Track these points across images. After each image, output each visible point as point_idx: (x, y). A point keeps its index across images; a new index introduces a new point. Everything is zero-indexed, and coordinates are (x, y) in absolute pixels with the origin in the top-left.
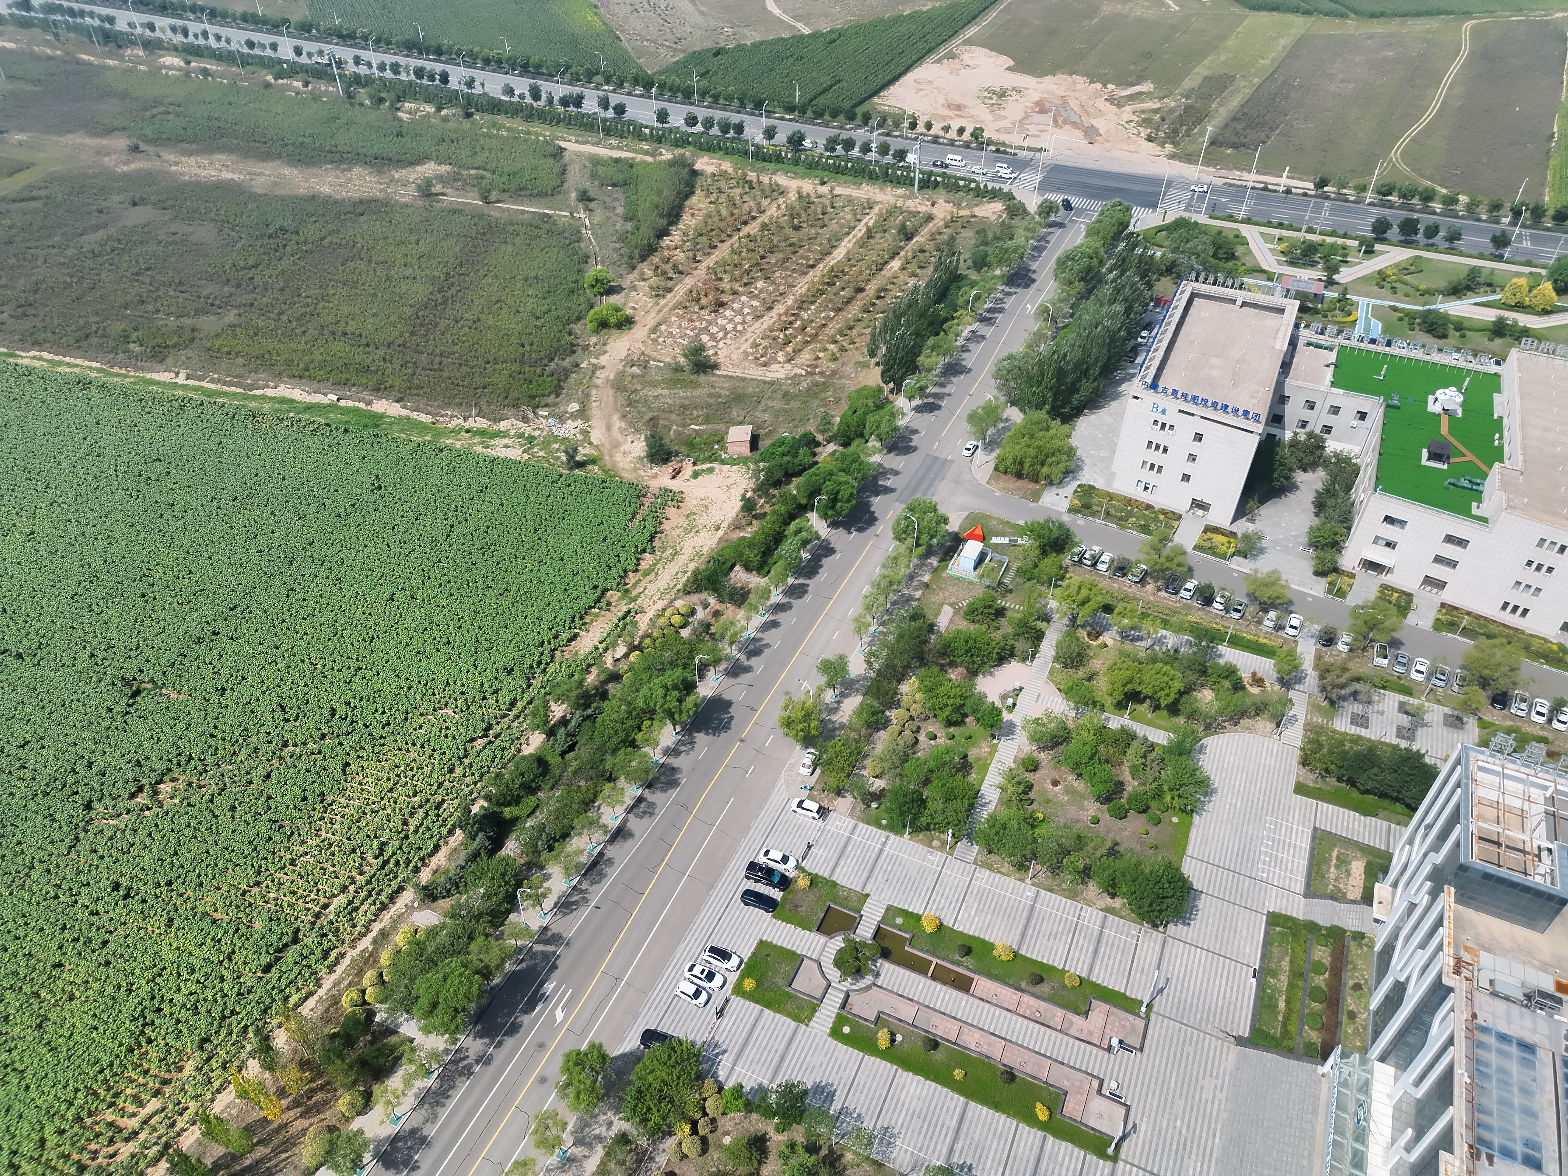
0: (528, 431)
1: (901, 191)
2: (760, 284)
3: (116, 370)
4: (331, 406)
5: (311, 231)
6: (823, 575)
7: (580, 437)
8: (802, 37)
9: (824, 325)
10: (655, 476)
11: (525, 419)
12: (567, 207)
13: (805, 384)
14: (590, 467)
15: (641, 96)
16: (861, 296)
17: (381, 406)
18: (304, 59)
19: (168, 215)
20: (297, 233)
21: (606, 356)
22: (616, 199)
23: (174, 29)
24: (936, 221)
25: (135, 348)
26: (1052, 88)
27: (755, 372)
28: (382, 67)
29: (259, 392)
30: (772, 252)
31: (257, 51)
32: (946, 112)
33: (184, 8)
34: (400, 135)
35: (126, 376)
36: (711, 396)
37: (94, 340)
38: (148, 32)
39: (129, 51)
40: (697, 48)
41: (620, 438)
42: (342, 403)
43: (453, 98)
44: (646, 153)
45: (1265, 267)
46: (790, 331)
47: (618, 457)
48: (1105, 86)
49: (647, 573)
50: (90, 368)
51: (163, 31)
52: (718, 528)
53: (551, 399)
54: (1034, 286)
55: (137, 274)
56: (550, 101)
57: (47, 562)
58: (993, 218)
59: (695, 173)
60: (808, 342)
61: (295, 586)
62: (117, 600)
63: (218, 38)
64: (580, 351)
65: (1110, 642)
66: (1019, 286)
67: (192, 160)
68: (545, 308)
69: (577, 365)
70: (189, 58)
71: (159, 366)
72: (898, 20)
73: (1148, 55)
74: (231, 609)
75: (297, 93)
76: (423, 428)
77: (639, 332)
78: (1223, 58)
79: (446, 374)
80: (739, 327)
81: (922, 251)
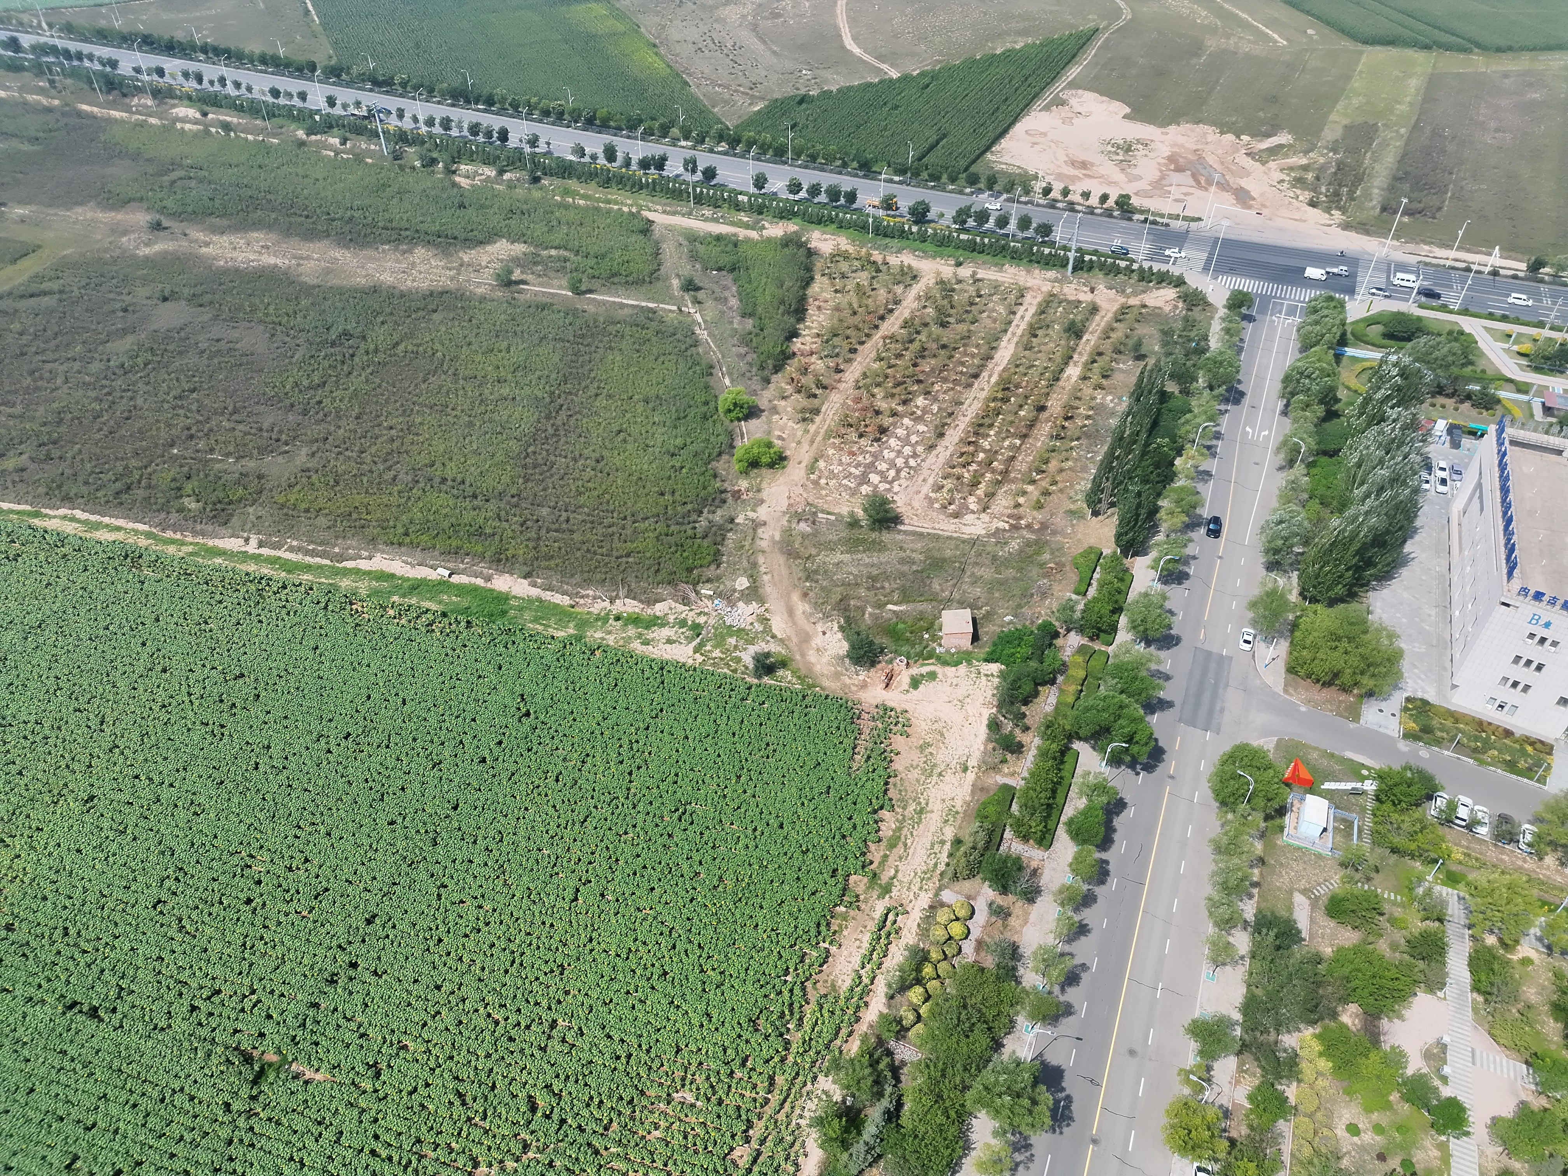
0: (691, 617)
1: (1052, 274)
2: (920, 401)
3: (169, 534)
4: (442, 585)
5: (380, 335)
6: (1121, 845)
7: (759, 627)
8: (891, 80)
9: (1013, 458)
10: (864, 686)
11: (686, 601)
12: (672, 300)
13: (1015, 545)
14: (780, 673)
15: (725, 153)
16: (1044, 415)
17: (503, 583)
18: (338, 111)
19: (206, 315)
20: (364, 338)
21: (764, 506)
22: (725, 288)
23: (186, 75)
24: (1102, 313)
25: (191, 504)
26: (1181, 140)
27: (947, 527)
28: (430, 122)
29: (350, 564)
30: (923, 357)
31: (282, 101)
32: (1071, 171)
33: (194, 48)
34: (462, 206)
35: (183, 543)
36: (902, 561)
37: (140, 493)
38: (155, 77)
39: (136, 100)
40: (777, 95)
41: (808, 628)
42: (455, 579)
43: (516, 160)
44: (747, 226)
45: (1510, 375)
46: (974, 467)
47: (812, 657)
48: (1238, 137)
49: (892, 846)
50: (136, 532)
51: (173, 76)
52: (965, 769)
53: (711, 572)
54: (1247, 401)
55: (180, 398)
56: (627, 163)
57: (114, 847)
58: (1167, 309)
59: (811, 253)
60: (999, 483)
61: (446, 880)
62: (215, 910)
63: (237, 85)
64: (730, 500)
65: (1533, 955)
66: (1227, 401)
67: (224, 240)
68: (679, 442)
69: (732, 520)
70: (206, 108)
71: (223, 531)
72: (992, 60)
73: (1273, 99)
74: (369, 922)
75: (337, 154)
76: (563, 615)
77: (795, 472)
78: (1356, 102)
79: (577, 537)
80: (912, 462)
81: (1100, 354)
